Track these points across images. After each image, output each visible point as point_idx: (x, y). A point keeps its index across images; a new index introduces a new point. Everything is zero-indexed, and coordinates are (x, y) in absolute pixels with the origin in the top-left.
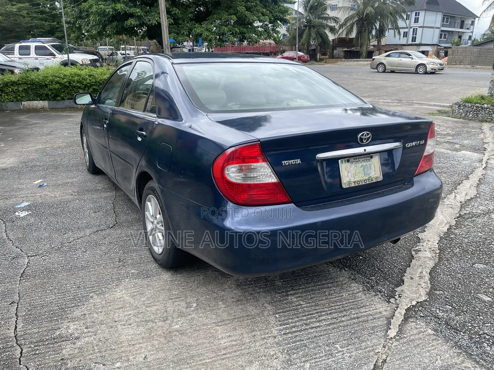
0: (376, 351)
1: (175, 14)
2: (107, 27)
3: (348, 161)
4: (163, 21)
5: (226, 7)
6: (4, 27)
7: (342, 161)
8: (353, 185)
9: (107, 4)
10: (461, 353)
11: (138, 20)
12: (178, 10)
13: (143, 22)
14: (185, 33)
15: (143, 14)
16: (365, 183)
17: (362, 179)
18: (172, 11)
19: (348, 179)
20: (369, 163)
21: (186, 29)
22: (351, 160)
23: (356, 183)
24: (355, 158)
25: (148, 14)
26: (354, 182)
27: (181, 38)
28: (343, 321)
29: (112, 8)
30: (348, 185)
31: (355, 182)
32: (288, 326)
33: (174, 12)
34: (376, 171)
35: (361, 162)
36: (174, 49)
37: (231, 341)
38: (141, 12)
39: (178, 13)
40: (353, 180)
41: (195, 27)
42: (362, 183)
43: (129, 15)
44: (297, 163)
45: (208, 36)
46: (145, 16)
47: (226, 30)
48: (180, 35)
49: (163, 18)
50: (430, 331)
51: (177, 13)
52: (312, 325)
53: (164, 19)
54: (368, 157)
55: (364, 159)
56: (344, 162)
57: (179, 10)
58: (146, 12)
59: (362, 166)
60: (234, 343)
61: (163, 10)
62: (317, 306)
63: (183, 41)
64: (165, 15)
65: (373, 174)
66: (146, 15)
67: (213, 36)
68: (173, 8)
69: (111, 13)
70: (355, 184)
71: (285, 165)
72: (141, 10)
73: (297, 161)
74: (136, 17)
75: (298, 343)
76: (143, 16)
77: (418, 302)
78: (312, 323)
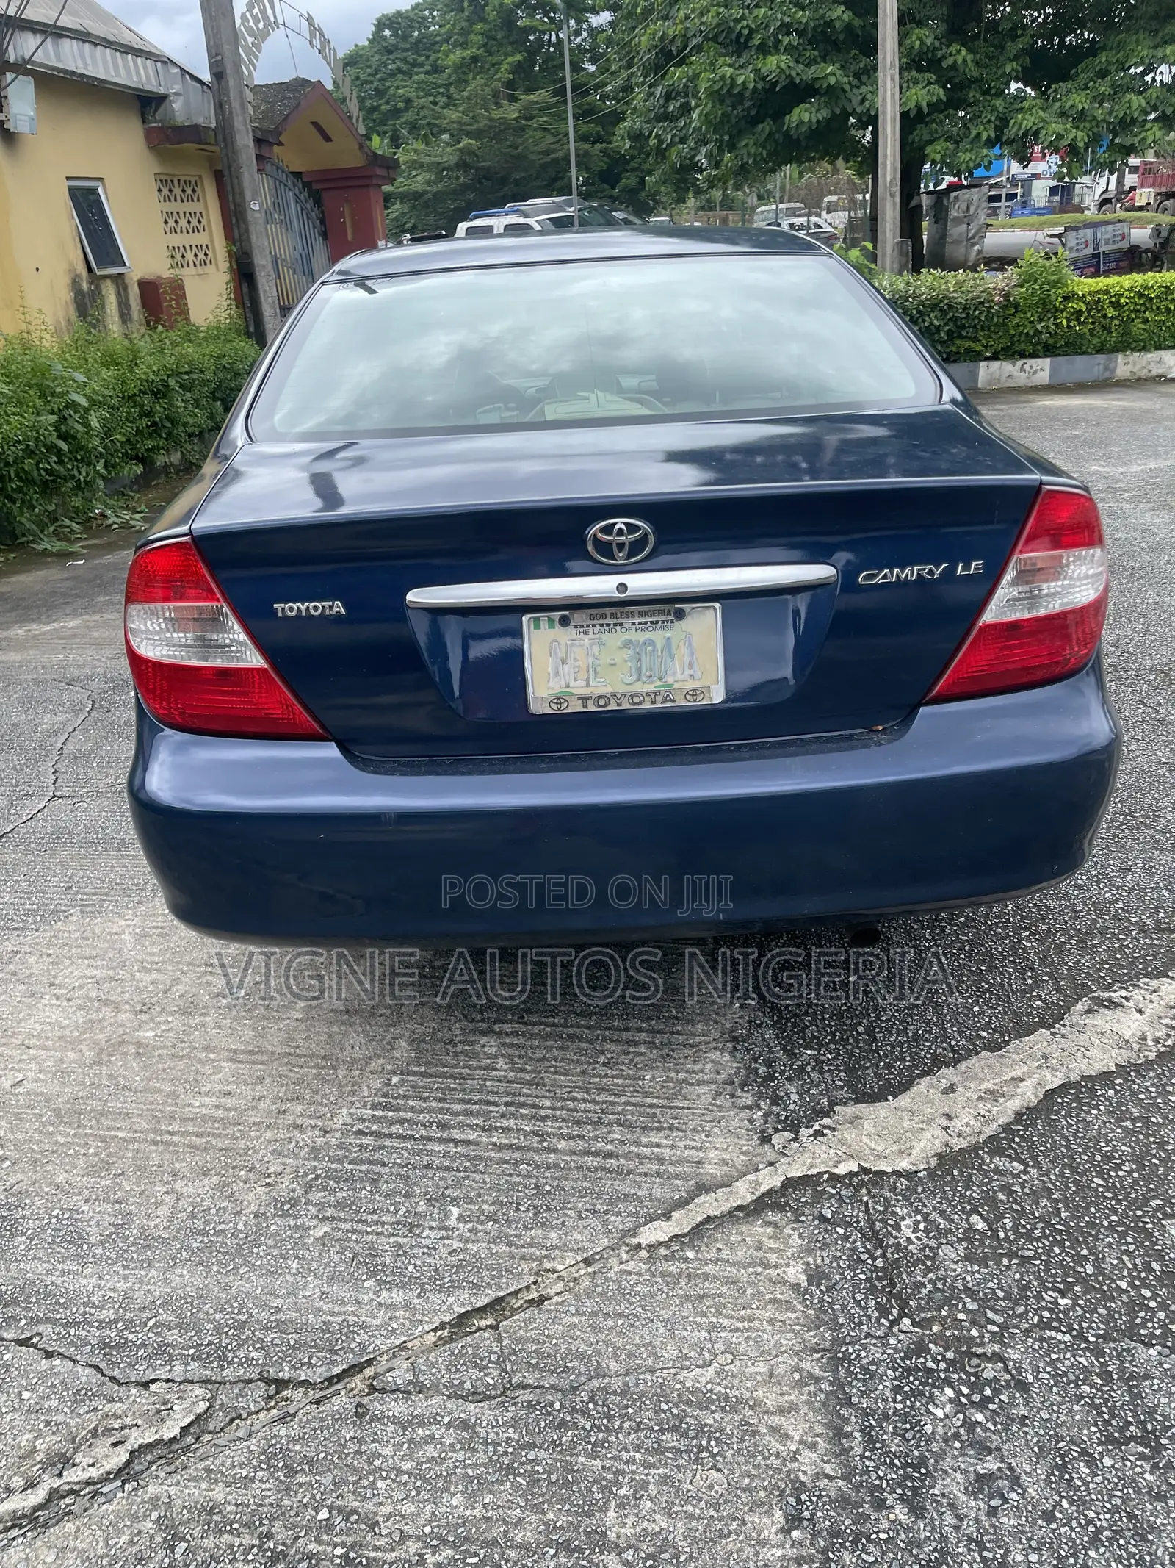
0: (548, 1265)
1: (954, 67)
2: (744, 143)
3: (564, 622)
4: (884, 99)
5: (1151, 18)
6: (488, 169)
7: (537, 620)
8: (576, 707)
9: (742, 61)
10: (818, 1380)
11: (828, 105)
12: (964, 52)
13: (844, 109)
14: (985, 136)
15: (845, 80)
16: (634, 704)
17: (622, 689)
18: (944, 57)
19: (556, 686)
20: (668, 634)
21: (990, 121)
22: (579, 617)
23: (590, 702)
24: (595, 611)
25: (864, 78)
26: (580, 698)
27: (967, 157)
28: (555, 1151)
29: (757, 71)
30: (554, 706)
31: (584, 699)
32: (390, 1114)
33: (950, 61)
34: (696, 666)
35: (629, 629)
36: (954, 194)
37: (218, 1107)
38: (839, 73)
39: (965, 60)
40: (579, 688)
41: (1021, 109)
42: (620, 705)
43: (801, 92)
44: (327, 612)
45: (1060, 137)
46: (852, 87)
47: (1135, 106)
48: (965, 144)
49: (885, 91)
50: (795, 1273)
51: (960, 61)
52: (456, 1134)
53: (889, 93)
54: (662, 613)
55: (643, 620)
56: (544, 624)
57: (970, 51)
58: (857, 75)
59: (627, 644)
60: (220, 1113)
61: (889, 60)
62: (537, 1084)
63: (971, 165)
64: (893, 79)
65: (679, 677)
66: (855, 82)
67: (1080, 133)
68: (948, 46)
69: (751, 86)
70: (585, 706)
71: (286, 618)
72: (843, 67)
73: (331, 608)
74: (822, 95)
75: (363, 1168)
76: (847, 88)
77: (865, 1171)
78: (461, 1126)
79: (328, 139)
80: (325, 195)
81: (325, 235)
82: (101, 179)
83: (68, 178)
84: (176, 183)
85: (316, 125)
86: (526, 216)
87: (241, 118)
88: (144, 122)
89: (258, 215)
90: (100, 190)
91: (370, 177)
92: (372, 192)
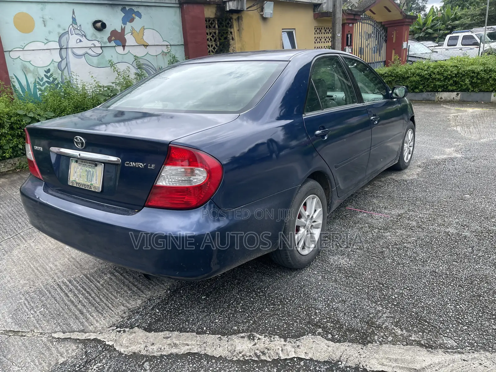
3: (77, 162)
16: (85, 187)
17: (84, 183)
20: (94, 170)
23: (78, 184)
24: (82, 160)
30: (72, 184)
31: (76, 183)
34: (97, 180)
42: (82, 187)
54: (93, 164)
55: (90, 165)
56: (74, 161)
59: (86, 171)
65: (94, 183)
71: (35, 150)
73: (40, 149)
77: (113, 346)
79: (390, 11)
80: (388, 29)
81: (386, 41)
82: (294, 29)
83: (282, 29)
84: (323, 29)
85: (385, 7)
86: (472, 33)
87: (339, 9)
88: (314, 12)
89: (339, 38)
90: (294, 32)
91: (403, 22)
92: (404, 28)
